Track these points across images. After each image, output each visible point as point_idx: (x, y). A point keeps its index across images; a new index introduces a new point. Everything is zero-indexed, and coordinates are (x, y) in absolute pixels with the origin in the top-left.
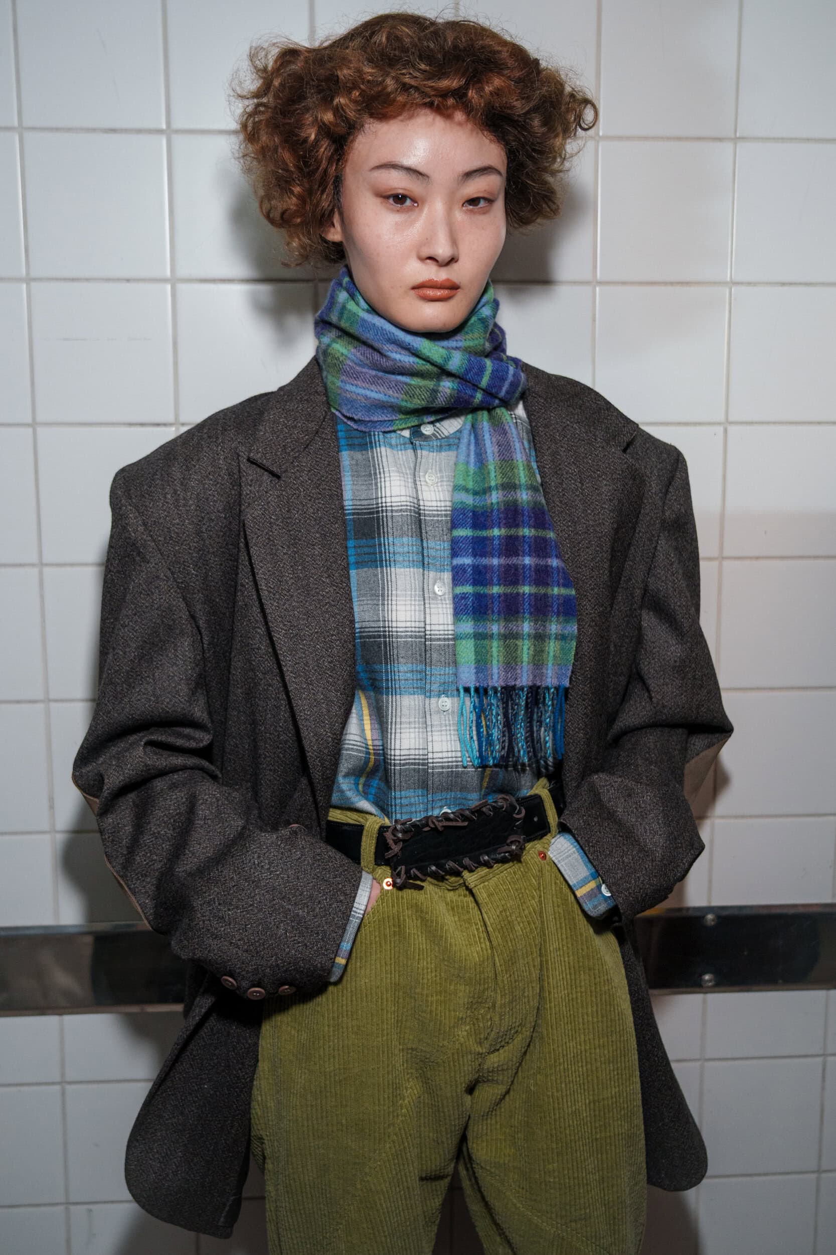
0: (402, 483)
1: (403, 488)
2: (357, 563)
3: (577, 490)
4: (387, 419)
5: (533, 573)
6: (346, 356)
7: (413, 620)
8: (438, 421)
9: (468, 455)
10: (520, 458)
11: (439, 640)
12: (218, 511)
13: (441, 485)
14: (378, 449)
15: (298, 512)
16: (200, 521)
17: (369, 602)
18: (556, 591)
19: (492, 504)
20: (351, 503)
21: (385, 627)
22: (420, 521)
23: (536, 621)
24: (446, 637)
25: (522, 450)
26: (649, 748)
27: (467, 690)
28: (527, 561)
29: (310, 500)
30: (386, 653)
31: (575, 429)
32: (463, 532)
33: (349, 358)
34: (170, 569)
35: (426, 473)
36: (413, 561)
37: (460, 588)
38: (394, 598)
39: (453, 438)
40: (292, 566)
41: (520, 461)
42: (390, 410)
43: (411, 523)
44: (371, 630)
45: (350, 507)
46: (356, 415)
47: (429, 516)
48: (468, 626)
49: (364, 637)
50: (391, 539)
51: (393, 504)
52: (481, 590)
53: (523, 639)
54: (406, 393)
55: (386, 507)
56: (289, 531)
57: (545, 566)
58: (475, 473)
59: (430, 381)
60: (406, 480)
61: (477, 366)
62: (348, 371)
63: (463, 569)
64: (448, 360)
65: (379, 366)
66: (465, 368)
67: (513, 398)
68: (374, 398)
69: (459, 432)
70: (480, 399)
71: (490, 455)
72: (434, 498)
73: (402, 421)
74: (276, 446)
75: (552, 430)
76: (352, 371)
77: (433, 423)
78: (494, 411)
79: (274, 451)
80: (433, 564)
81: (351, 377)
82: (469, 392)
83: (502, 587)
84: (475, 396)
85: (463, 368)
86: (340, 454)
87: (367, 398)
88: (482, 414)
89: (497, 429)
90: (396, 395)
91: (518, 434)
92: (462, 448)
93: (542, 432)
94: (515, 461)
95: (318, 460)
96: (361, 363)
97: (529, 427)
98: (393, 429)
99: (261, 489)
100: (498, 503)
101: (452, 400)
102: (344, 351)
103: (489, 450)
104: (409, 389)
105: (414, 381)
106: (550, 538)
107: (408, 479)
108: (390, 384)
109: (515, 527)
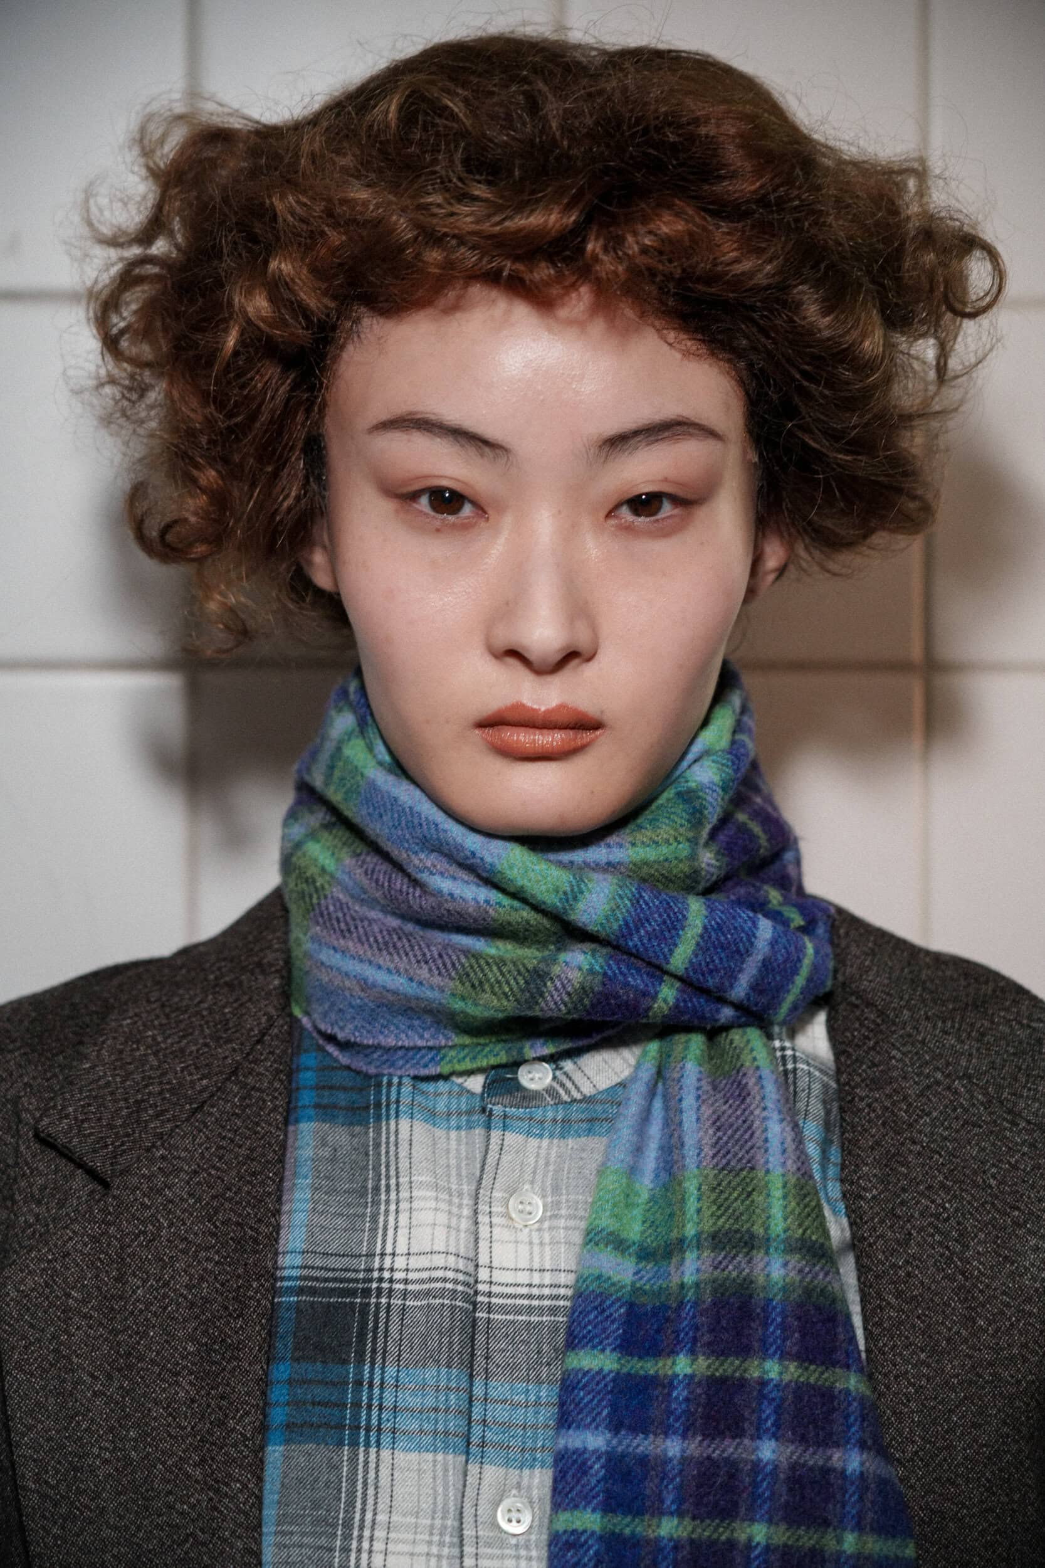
0: (442, 1218)
1: (441, 1233)
2: (289, 1426)
4: (420, 1043)
5: (784, 1489)
6: (332, 876)
8: (568, 1055)
9: (638, 1150)
10: (776, 1166)
13: (551, 1228)
14: (392, 1123)
15: (145, 1282)
17: (306, 1540)
18: (850, 1542)
19: (682, 1286)
20: (298, 1261)
22: (474, 1321)
25: (790, 1146)
28: (767, 1451)
29: (184, 1252)
31: (956, 1092)
32: (597, 1361)
33: (339, 883)
35: (512, 1191)
36: (446, 1433)
37: (568, 1514)
38: (380, 1534)
39: (603, 1102)
40: (111, 1429)
41: (779, 1171)
42: (429, 1020)
43: (452, 1328)
45: (295, 1273)
46: (342, 1029)
47: (504, 1310)
50: (391, 1371)
51: (412, 1276)
52: (626, 1525)
54: (463, 977)
55: (391, 1281)
56: (115, 1332)
57: (822, 1468)
58: (652, 1199)
59: (538, 949)
60: (455, 1210)
61: (660, 916)
62: (329, 914)
63: (584, 1463)
64: (575, 898)
65: (404, 906)
66: (624, 919)
67: (784, 999)
68: (384, 987)
69: (622, 1085)
70: (671, 1001)
71: (690, 1152)
72: (523, 1263)
73: (466, 1051)
74: (116, 1101)
75: (890, 1096)
76: (340, 915)
77: (552, 1059)
78: (724, 1035)
79: (107, 1115)
80: (494, 1445)
81: (334, 930)
82: (637, 981)
83: (687, 1520)
84: (657, 993)
85: (617, 920)
86: (291, 1128)
87: (365, 985)
88: (687, 1042)
89: (722, 1085)
90: (437, 980)
91: (787, 1100)
92: (625, 1129)
93: (862, 1099)
94: (761, 1174)
95: (223, 1143)
96: (363, 896)
97: (834, 1085)
98: (439, 1070)
99: (63, 1212)
100: (697, 1285)
101: (586, 1001)
102: (327, 862)
103: (690, 1140)
104: (472, 967)
105: (497, 948)
106: (847, 1392)
107: (460, 1206)
108: (426, 950)
109: (737, 1354)
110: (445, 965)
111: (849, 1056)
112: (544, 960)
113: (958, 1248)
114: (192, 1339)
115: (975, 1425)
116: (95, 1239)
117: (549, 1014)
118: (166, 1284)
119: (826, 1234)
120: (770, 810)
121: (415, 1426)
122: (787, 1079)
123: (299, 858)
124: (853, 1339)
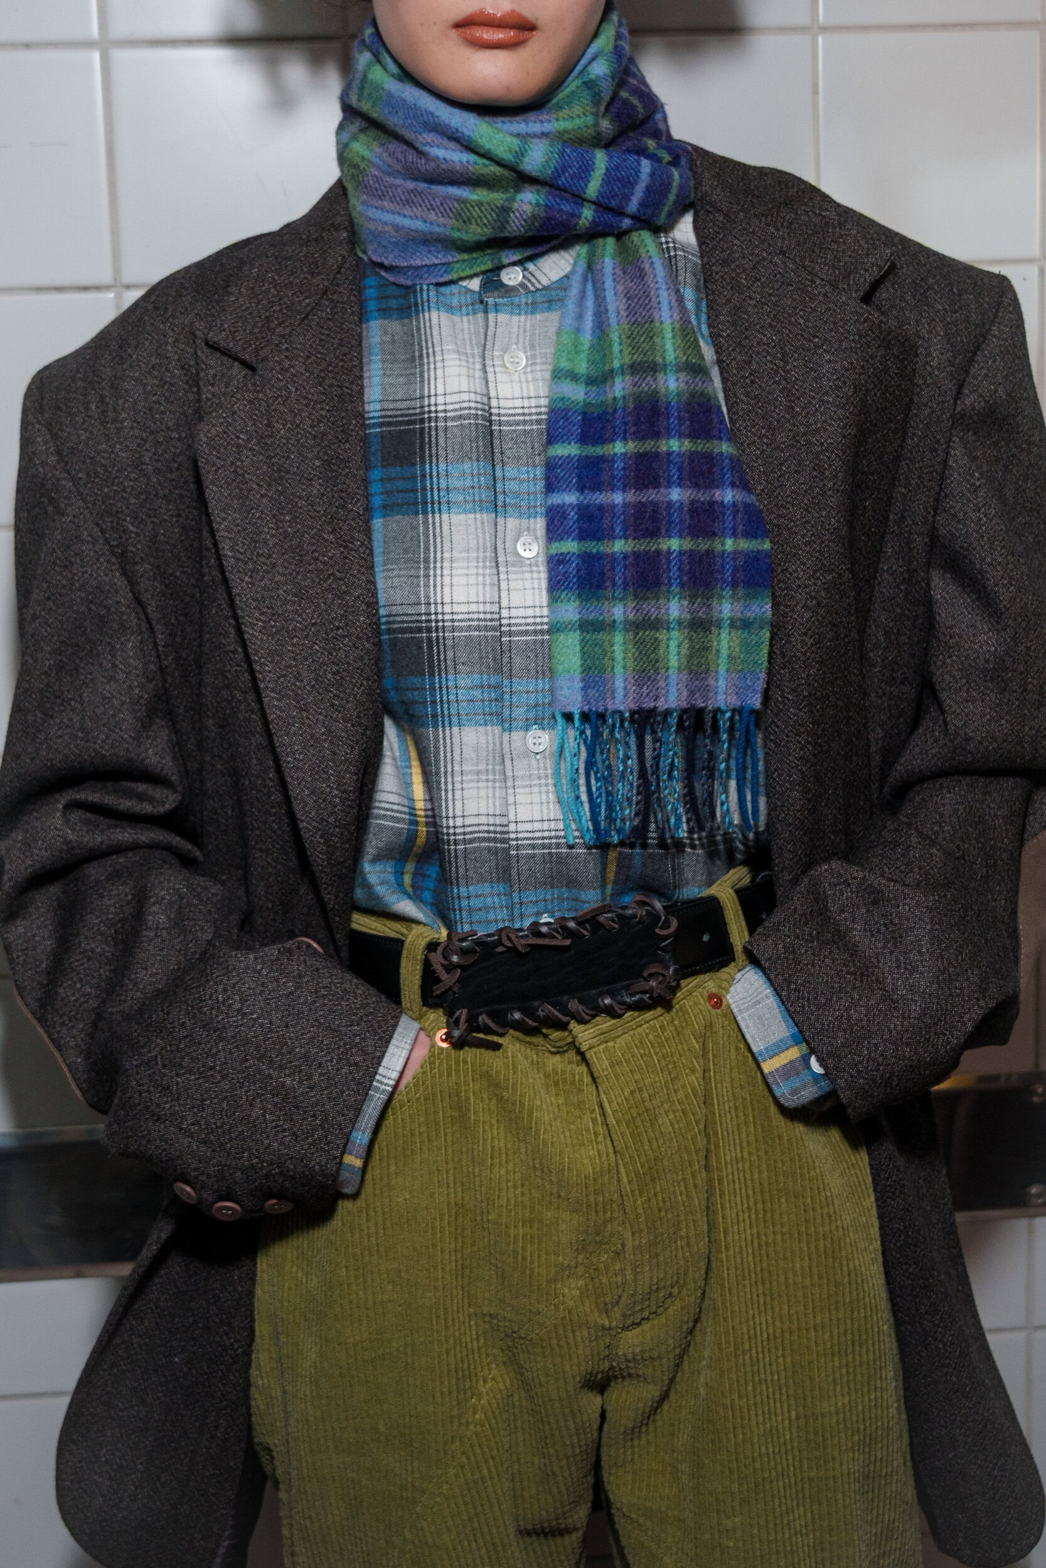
0: (464, 371)
1: (464, 380)
2: (384, 507)
3: (777, 372)
4: (437, 261)
5: (687, 517)
6: (369, 159)
7: (481, 600)
8: (531, 258)
9: (580, 317)
10: (666, 319)
11: (526, 633)
12: (168, 428)
13: (532, 371)
14: (427, 314)
15: (284, 426)
16: (138, 445)
17: (402, 573)
18: (729, 544)
19: (615, 399)
20: (378, 406)
21: (430, 614)
22: (492, 432)
23: (692, 598)
24: (539, 627)
25: (675, 304)
26: (942, 815)
27: (568, 717)
28: (676, 495)
29: (307, 405)
30: (431, 657)
32: (567, 450)
33: (374, 165)
34: (98, 525)
35: (505, 350)
36: (481, 501)
37: (557, 544)
38: (446, 564)
39: (556, 289)
40: (274, 516)
41: (669, 321)
42: (440, 246)
43: (477, 437)
44: (405, 618)
45: (377, 414)
46: (386, 258)
47: (509, 423)
48: (570, 611)
49: (394, 631)
50: (442, 466)
51: (449, 407)
52: (593, 547)
53: (668, 629)
54: (458, 216)
55: (436, 412)
57: (709, 502)
58: (592, 346)
59: (502, 192)
60: (471, 366)
61: (578, 163)
62: (370, 187)
63: (564, 512)
64: (523, 156)
65: (416, 172)
66: (555, 167)
67: (664, 209)
69: (567, 277)
70: (590, 218)
71: (612, 315)
72: (518, 394)
73: (466, 263)
76: (377, 185)
77: (520, 263)
78: (627, 235)
79: (249, 327)
80: (511, 505)
81: (375, 195)
82: (567, 208)
83: (630, 541)
84: (581, 213)
85: (551, 168)
86: (364, 326)
87: (398, 229)
88: (604, 241)
89: (628, 270)
90: (441, 221)
91: (671, 276)
92: (571, 306)
93: (717, 273)
94: (658, 324)
95: (324, 337)
96: (390, 171)
97: (700, 261)
98: (451, 277)
99: (229, 389)
100: (624, 397)
101: (537, 224)
102: (365, 152)
103: (611, 307)
104: (462, 211)
105: (477, 193)
106: (721, 454)
107: (474, 363)
108: (432, 202)
109: (652, 438)
110: (445, 210)
112: (507, 199)
113: (782, 364)
114: (317, 458)
117: (514, 235)
118: (298, 426)
119: (702, 357)
120: (643, 88)
122: (670, 261)
123: (348, 153)
124: (722, 422)
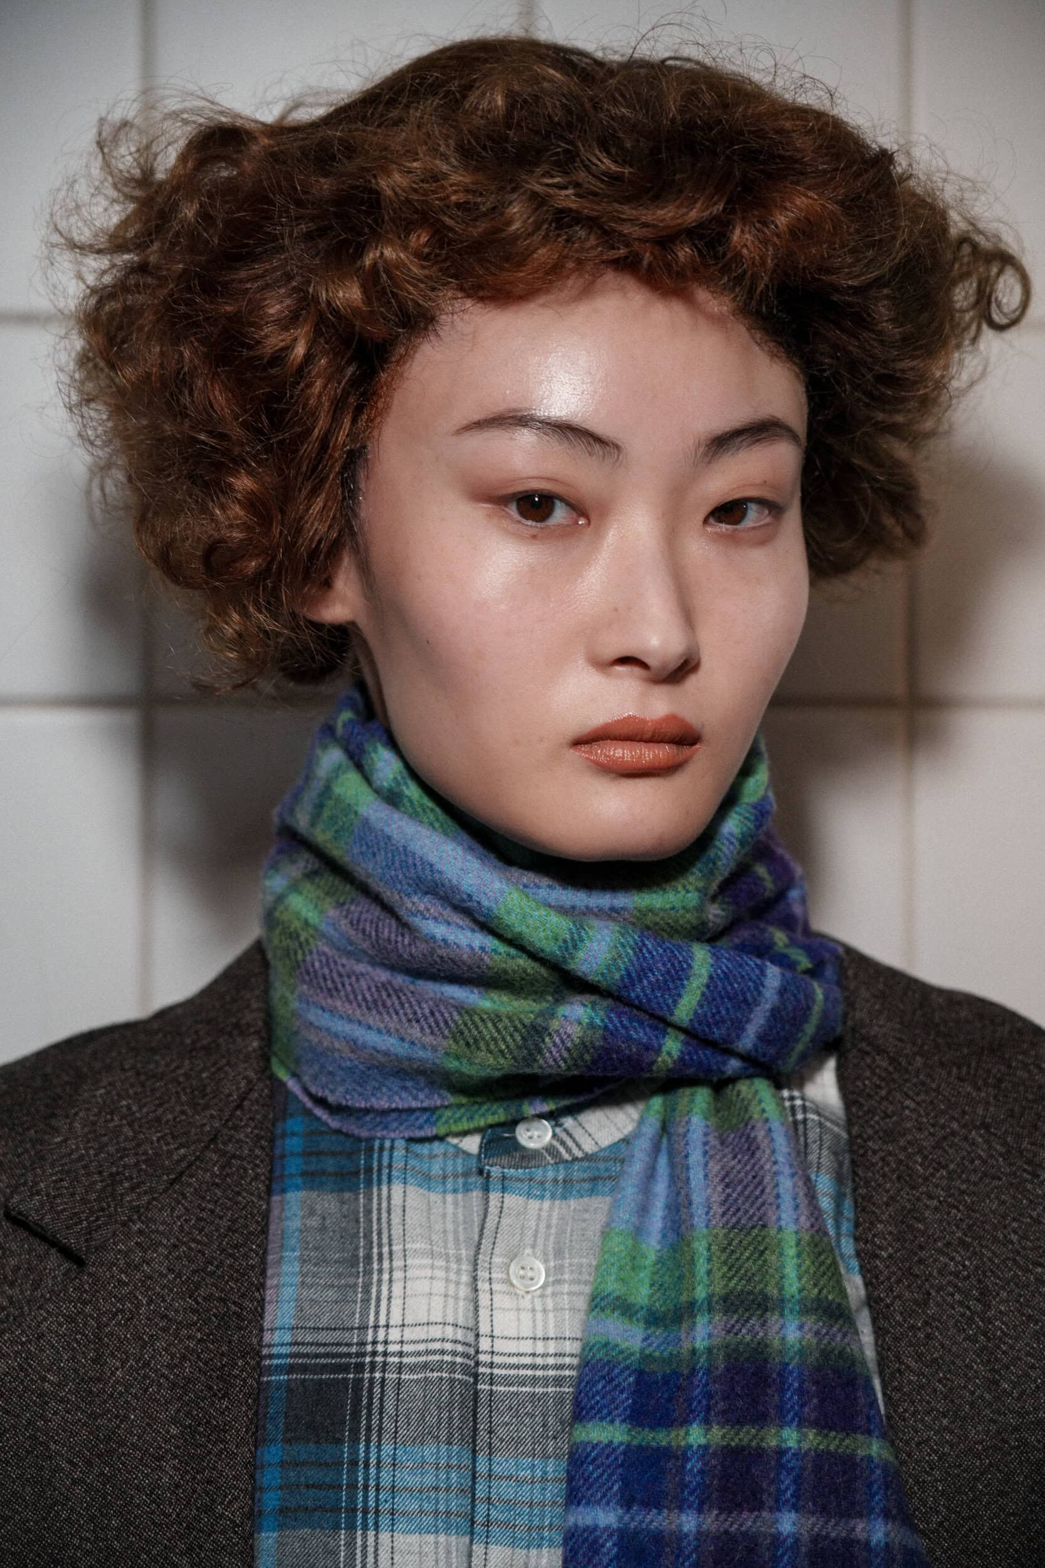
0: (439, 1286)
1: (437, 1302)
2: (283, 1511)
4: (414, 1104)
5: (806, 1564)
6: (316, 929)
8: (571, 1110)
9: (644, 1210)
10: (788, 1224)
13: (554, 1294)
14: (384, 1188)
15: (124, 1362)
19: (694, 1352)
20: (288, 1338)
22: (476, 1394)
25: (803, 1201)
28: (787, 1523)
29: (164, 1330)
31: (973, 1143)
32: (604, 1433)
33: (323, 938)
35: (513, 1256)
36: (448, 1513)
39: (606, 1160)
40: (92, 1519)
41: (792, 1228)
42: (422, 1081)
43: (450, 1404)
45: (284, 1350)
46: (332, 1091)
47: (507, 1381)
50: (388, 1448)
51: (407, 1348)
54: (457, 1036)
55: (385, 1354)
56: (94, 1416)
57: (844, 1540)
58: (660, 1261)
59: (534, 1001)
60: (452, 1276)
61: (664, 965)
62: (315, 972)
63: (595, 1541)
64: (575, 947)
65: (394, 956)
66: (627, 969)
67: (792, 1049)
68: (374, 1048)
69: (626, 1141)
70: (676, 1054)
71: (699, 1211)
72: (527, 1332)
73: (463, 1110)
74: (88, 1174)
75: (904, 1149)
76: (326, 971)
77: (552, 1116)
78: (730, 1086)
79: (80, 1190)
80: (499, 1524)
81: (321, 988)
82: (640, 1034)
84: (660, 1046)
85: (619, 969)
86: (276, 1198)
87: (355, 1045)
88: (692, 1095)
89: (730, 1139)
90: (429, 1039)
91: (799, 1153)
92: (630, 1189)
93: (875, 1152)
94: (773, 1232)
95: (204, 1215)
96: (349, 948)
97: (844, 1135)
98: (435, 1131)
99: (38, 1293)
100: (709, 1350)
101: (587, 1057)
102: (310, 914)
103: (698, 1198)
104: (466, 1025)
105: (492, 999)
106: (869, 1458)
107: (458, 1272)
108: (417, 1008)
109: (753, 1423)
110: (437, 1023)
111: (861, 1106)
112: (541, 1014)
114: (174, 1421)
115: (1001, 1494)
116: (71, 1319)
117: (549, 1071)
118: (147, 1364)
119: (843, 1293)
121: (414, 1506)
122: (796, 1130)
123: (282, 912)
124: (873, 1404)
